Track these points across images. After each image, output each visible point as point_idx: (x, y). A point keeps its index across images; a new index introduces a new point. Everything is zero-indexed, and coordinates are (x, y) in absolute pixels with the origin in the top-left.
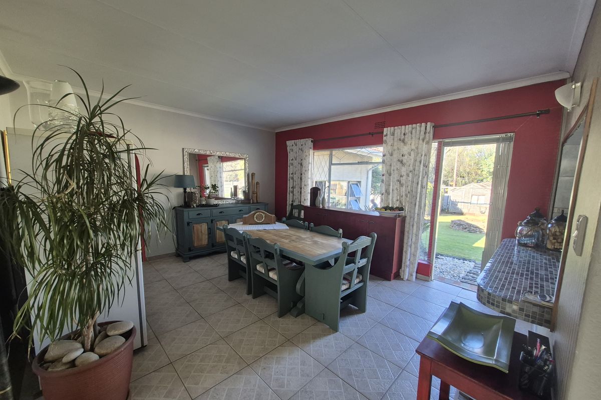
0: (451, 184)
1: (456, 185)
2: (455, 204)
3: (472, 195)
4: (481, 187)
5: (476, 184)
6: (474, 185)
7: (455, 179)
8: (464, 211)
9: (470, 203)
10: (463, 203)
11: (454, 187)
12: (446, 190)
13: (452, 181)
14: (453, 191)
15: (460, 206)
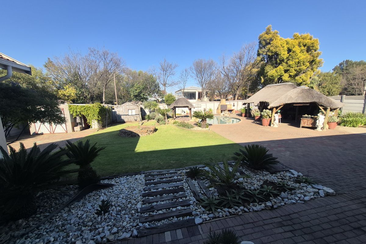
0: (115, 103)
1: (118, 104)
2: (120, 116)
3: (128, 110)
4: (132, 105)
5: (129, 103)
6: (127, 103)
7: (117, 100)
8: (125, 120)
9: (128, 115)
10: (124, 116)
11: (117, 106)
12: (113, 107)
13: (116, 102)
14: (117, 107)
15: (123, 117)
